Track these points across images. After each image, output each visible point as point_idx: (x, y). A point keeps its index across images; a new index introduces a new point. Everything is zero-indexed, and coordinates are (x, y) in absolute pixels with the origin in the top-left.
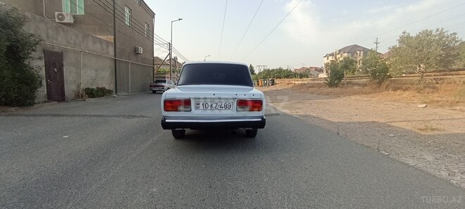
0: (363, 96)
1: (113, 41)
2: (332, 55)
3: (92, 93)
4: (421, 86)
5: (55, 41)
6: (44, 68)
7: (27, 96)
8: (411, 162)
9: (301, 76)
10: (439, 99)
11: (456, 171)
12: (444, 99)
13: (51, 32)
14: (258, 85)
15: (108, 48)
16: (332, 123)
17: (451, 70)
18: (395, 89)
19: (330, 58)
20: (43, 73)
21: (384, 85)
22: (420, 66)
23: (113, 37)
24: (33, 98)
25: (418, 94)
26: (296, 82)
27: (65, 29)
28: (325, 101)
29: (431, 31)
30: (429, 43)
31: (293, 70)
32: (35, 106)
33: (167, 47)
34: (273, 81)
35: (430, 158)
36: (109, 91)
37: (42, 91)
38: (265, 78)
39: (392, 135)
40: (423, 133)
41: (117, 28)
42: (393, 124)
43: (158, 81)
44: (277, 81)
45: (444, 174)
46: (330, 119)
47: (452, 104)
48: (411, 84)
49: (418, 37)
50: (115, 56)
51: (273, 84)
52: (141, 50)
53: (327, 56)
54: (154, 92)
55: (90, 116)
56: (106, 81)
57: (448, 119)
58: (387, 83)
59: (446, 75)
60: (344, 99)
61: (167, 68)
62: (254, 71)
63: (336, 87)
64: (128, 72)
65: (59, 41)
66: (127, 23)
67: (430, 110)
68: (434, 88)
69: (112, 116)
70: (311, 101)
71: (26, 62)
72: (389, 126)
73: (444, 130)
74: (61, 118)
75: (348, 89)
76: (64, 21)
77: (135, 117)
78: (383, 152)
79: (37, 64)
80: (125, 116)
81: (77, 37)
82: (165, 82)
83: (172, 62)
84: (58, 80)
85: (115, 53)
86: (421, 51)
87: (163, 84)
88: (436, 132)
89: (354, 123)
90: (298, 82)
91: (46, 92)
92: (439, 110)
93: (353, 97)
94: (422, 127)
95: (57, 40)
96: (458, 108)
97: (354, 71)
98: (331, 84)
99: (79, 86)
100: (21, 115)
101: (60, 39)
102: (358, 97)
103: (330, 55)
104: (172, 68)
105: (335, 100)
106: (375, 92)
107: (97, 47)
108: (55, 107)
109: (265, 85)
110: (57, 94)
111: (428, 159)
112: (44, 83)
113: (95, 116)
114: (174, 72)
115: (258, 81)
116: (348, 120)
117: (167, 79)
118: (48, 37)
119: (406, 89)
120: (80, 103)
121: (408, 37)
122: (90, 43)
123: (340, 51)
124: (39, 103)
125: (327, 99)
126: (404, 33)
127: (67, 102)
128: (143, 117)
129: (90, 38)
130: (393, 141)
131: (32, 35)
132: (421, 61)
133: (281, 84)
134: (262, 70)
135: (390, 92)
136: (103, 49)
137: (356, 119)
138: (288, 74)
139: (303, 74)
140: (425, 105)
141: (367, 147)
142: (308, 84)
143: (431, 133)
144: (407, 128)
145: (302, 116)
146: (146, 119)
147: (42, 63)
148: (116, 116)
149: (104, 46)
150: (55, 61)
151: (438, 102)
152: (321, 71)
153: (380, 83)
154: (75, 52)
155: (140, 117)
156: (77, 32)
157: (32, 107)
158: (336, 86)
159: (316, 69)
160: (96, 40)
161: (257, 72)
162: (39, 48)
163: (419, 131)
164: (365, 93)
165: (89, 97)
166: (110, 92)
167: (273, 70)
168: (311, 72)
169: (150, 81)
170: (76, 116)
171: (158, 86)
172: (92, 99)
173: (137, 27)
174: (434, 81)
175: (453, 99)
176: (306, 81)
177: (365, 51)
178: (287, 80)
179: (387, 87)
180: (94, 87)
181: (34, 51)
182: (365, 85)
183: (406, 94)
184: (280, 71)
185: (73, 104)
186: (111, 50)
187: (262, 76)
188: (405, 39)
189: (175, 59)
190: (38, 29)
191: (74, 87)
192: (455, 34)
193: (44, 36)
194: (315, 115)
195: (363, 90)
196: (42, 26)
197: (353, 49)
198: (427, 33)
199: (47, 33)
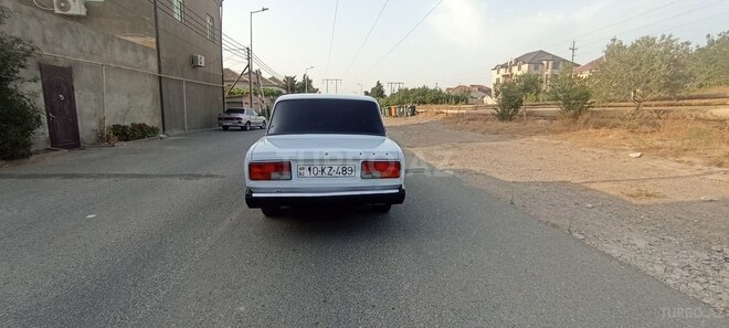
0: (551, 136)
1: (154, 47)
2: (505, 66)
3: (124, 133)
4: (635, 123)
5: (57, 49)
6: (42, 95)
7: (17, 143)
8: (615, 251)
9: (458, 100)
10: (660, 143)
11: (675, 264)
12: (668, 144)
13: (49, 33)
14: (390, 114)
15: (146, 57)
16: (504, 183)
17: (679, 99)
18: (598, 126)
19: (502, 71)
20: (40, 102)
21: (581, 120)
22: (635, 92)
23: (154, 40)
24: (27, 145)
25: (630, 135)
26: (450, 111)
27: (74, 29)
28: (494, 143)
29: (654, 39)
30: (651, 58)
31: (444, 90)
32: (33, 158)
33: (244, 54)
34: (413, 108)
35: (641, 244)
36: (153, 129)
37: (42, 133)
38: (400, 103)
39: (590, 205)
40: (634, 201)
41: (161, 25)
42: (594, 186)
43: (230, 111)
44: (419, 108)
45: (659, 269)
46: (501, 177)
47: (677, 153)
48: (623, 119)
49: (634, 46)
50: (160, 71)
51: (413, 114)
52: (202, 61)
53: (497, 68)
54: (226, 128)
55: (126, 176)
56: (146, 115)
57: (669, 178)
58: (586, 116)
59: (672, 105)
60: (522, 141)
61: (244, 88)
62: (383, 92)
63: (511, 120)
64: (182, 97)
65: (64, 49)
66: (176, 16)
67: (647, 162)
68: (655, 125)
69: (162, 176)
70: (472, 145)
71: (11, 86)
72: (587, 189)
73: (664, 197)
74: (79, 180)
75: (529, 124)
76: (70, 12)
77: (199, 176)
78: (576, 235)
79: (30, 89)
80: (183, 175)
81: (94, 40)
82: (242, 111)
83: (253, 76)
84: (67, 112)
85: (159, 67)
86: (637, 69)
87: (240, 116)
88: (654, 200)
89: (536, 183)
90: (452, 110)
91: (48, 135)
92: (659, 163)
93: (536, 139)
94: (634, 191)
95: (62, 47)
96: (685, 159)
97: (538, 92)
98: (503, 117)
99: (102, 122)
100: (11, 176)
101: (65, 46)
102: (544, 139)
103: (502, 67)
104: (253, 87)
105: (508, 143)
106: (568, 131)
107: (130, 56)
108: (64, 158)
109: (401, 114)
110: (66, 136)
111: (639, 245)
112: (44, 119)
113: (134, 176)
114: (256, 94)
115: (390, 109)
116: (527, 179)
117: (245, 107)
118: (45, 42)
119: (614, 126)
120: (106, 151)
121: (620, 47)
122: (117, 51)
123: (517, 60)
124: (37, 152)
125: (497, 140)
126: (614, 40)
127: (84, 148)
128: (211, 176)
129: (116, 41)
130: (592, 215)
131: (18, 41)
132: (638, 84)
133: (426, 114)
134: (397, 90)
135: (591, 130)
136: (139, 60)
137: (539, 177)
138: (437, 98)
139: (461, 96)
140: (639, 154)
141: (554, 226)
142: (468, 114)
143: (645, 201)
144: (612, 193)
145: (458, 171)
146: (217, 179)
147: (38, 87)
148: (168, 176)
149: (141, 54)
150: (59, 82)
151: (659, 148)
152: (487, 91)
153: (575, 117)
154: (92, 66)
155: (207, 176)
156: (94, 33)
157: (26, 160)
158: (510, 118)
159: (481, 89)
160: (126, 45)
161: (388, 93)
162: (30, 62)
163: (628, 199)
164: (554, 132)
165: (120, 140)
166: (154, 131)
167: (414, 90)
168: (472, 94)
169: (218, 111)
170: (103, 176)
171: (233, 119)
172: (125, 144)
173: (194, 23)
174: (655, 115)
175: (679, 144)
176: (464, 109)
177: (556, 61)
178: (435, 108)
179: (586, 123)
180: (127, 123)
181: (23, 67)
182: (553, 118)
183: (614, 135)
184: (424, 91)
185: (95, 154)
186: (153, 61)
187: (397, 99)
188: (615, 50)
189: (258, 73)
190: (28, 28)
191: (94, 124)
192: (688, 43)
193: (38, 42)
194: (477, 169)
195: (551, 126)
196: (33, 23)
197: (536, 58)
198: (648, 42)
199: (44, 35)
